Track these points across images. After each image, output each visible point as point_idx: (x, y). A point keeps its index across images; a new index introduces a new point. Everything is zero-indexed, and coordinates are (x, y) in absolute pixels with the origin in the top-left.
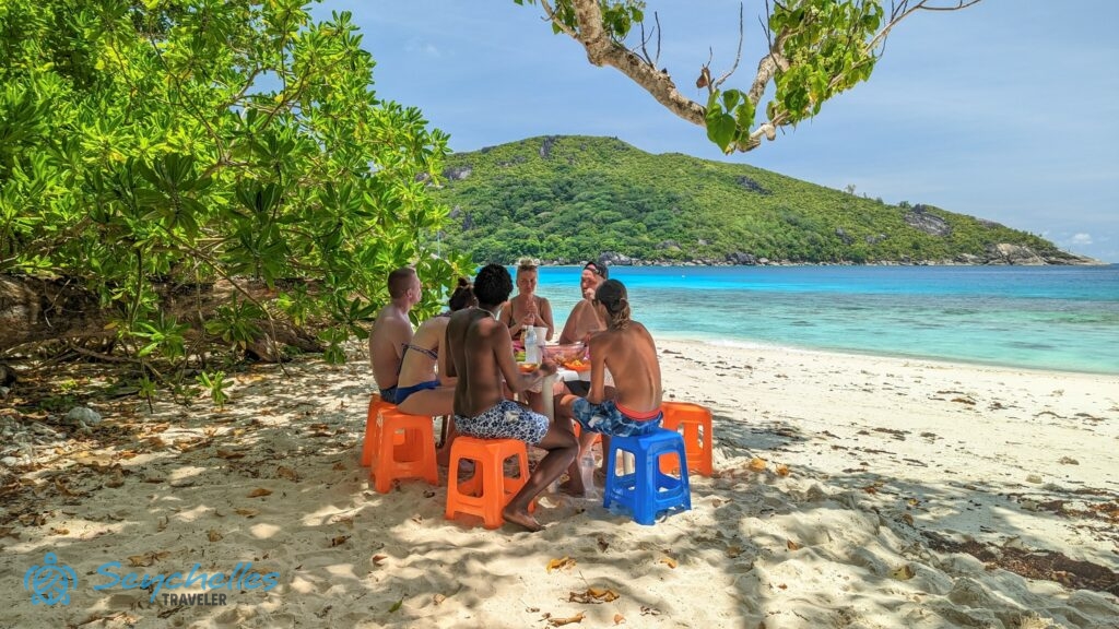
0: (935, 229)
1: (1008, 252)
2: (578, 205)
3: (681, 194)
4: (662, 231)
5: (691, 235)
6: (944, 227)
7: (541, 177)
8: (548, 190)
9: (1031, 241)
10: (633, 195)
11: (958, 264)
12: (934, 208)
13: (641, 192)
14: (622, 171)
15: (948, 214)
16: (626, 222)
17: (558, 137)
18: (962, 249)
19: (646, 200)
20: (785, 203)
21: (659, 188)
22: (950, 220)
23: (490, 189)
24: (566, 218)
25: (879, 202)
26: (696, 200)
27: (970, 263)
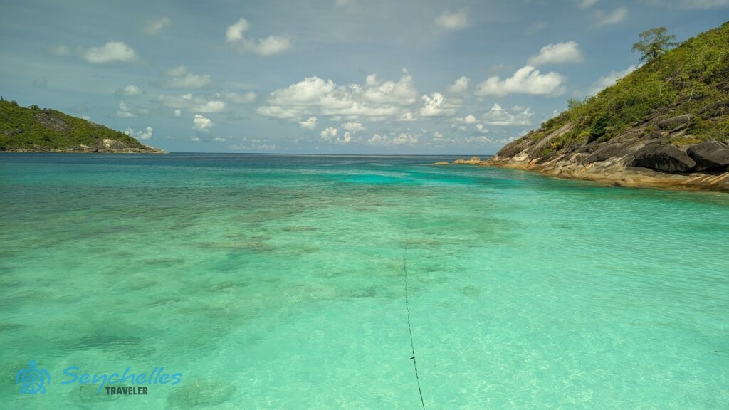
0: (59, 127)
1: (110, 144)
6: (65, 125)
9: (124, 138)
11: (77, 151)
12: (58, 112)
15: (68, 116)
18: (80, 141)
22: (70, 121)
25: (15, 104)
27: (85, 151)
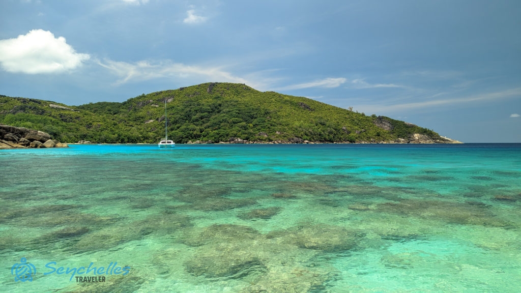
0: (387, 127)
1: (418, 137)
2: (222, 115)
3: (272, 111)
4: (260, 128)
5: (273, 129)
6: (391, 126)
7: (207, 102)
8: (209, 108)
9: (428, 133)
10: (249, 111)
11: (396, 143)
12: (387, 118)
13: (253, 109)
14: (246, 99)
15: (393, 120)
16: (244, 123)
17: (216, 83)
18: (398, 136)
19: (255, 113)
20: (320, 115)
21: (262, 107)
22: (394, 123)
23: (181, 107)
24: (215, 121)
25: (363, 115)
26: (279, 113)
27: (402, 143)
